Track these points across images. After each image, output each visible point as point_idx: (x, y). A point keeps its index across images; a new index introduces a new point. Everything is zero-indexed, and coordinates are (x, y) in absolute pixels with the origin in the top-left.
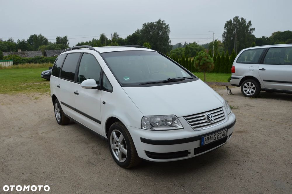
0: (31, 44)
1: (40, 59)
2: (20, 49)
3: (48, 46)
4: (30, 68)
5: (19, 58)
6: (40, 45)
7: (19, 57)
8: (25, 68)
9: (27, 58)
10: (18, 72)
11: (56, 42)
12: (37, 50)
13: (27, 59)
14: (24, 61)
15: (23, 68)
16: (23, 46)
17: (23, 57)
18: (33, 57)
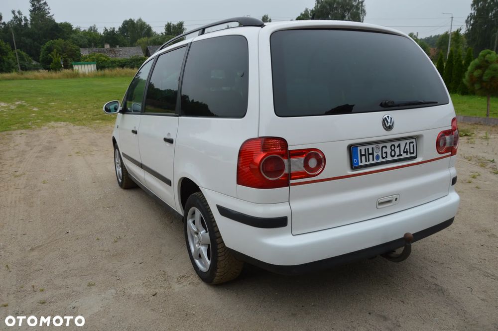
0: (125, 36)
1: (140, 60)
2: (108, 43)
3: (152, 39)
4: (123, 77)
5: (106, 59)
6: (140, 37)
7: (106, 57)
8: (116, 75)
9: (119, 58)
10: (105, 82)
11: (165, 33)
12: (135, 46)
13: (119, 61)
14: (114, 65)
15: (111, 76)
16: (111, 38)
17: (111, 57)
18: (129, 58)
